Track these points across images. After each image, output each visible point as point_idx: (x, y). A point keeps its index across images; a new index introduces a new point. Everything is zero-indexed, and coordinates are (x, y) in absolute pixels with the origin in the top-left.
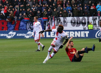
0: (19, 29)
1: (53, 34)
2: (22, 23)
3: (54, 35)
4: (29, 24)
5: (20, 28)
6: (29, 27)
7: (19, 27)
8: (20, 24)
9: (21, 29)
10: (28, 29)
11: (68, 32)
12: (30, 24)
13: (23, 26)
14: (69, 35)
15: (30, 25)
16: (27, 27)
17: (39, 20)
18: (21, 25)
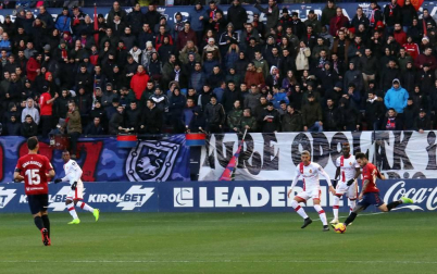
0: (96, 178)
1: (226, 197)
2: (107, 155)
3: (229, 200)
4: (133, 156)
5: (100, 174)
6: (133, 168)
7: (96, 170)
8: (99, 158)
9: (104, 177)
10: (132, 174)
11: (282, 189)
12: (139, 158)
13: (111, 164)
14: (285, 200)
15: (138, 162)
16: (128, 169)
17: (173, 142)
18: (104, 163)
